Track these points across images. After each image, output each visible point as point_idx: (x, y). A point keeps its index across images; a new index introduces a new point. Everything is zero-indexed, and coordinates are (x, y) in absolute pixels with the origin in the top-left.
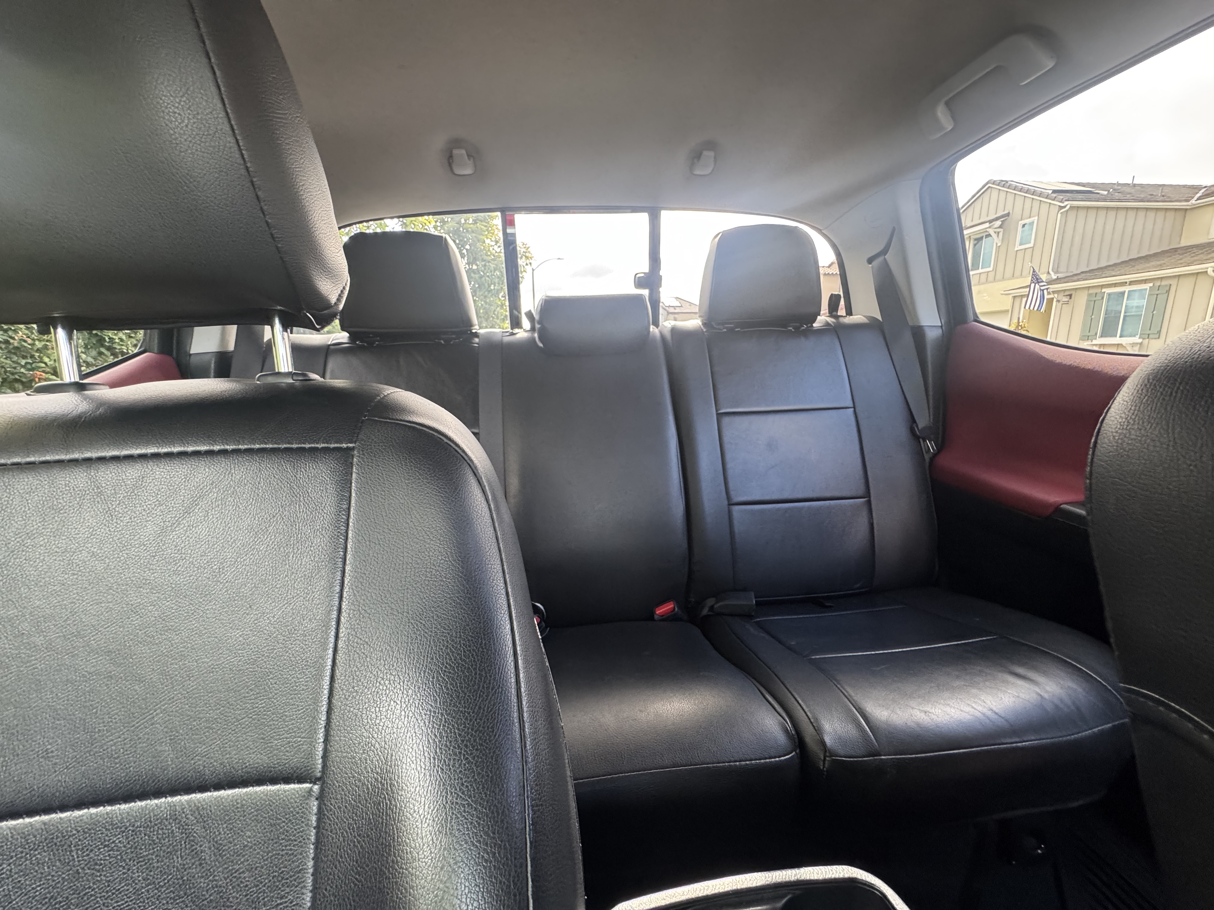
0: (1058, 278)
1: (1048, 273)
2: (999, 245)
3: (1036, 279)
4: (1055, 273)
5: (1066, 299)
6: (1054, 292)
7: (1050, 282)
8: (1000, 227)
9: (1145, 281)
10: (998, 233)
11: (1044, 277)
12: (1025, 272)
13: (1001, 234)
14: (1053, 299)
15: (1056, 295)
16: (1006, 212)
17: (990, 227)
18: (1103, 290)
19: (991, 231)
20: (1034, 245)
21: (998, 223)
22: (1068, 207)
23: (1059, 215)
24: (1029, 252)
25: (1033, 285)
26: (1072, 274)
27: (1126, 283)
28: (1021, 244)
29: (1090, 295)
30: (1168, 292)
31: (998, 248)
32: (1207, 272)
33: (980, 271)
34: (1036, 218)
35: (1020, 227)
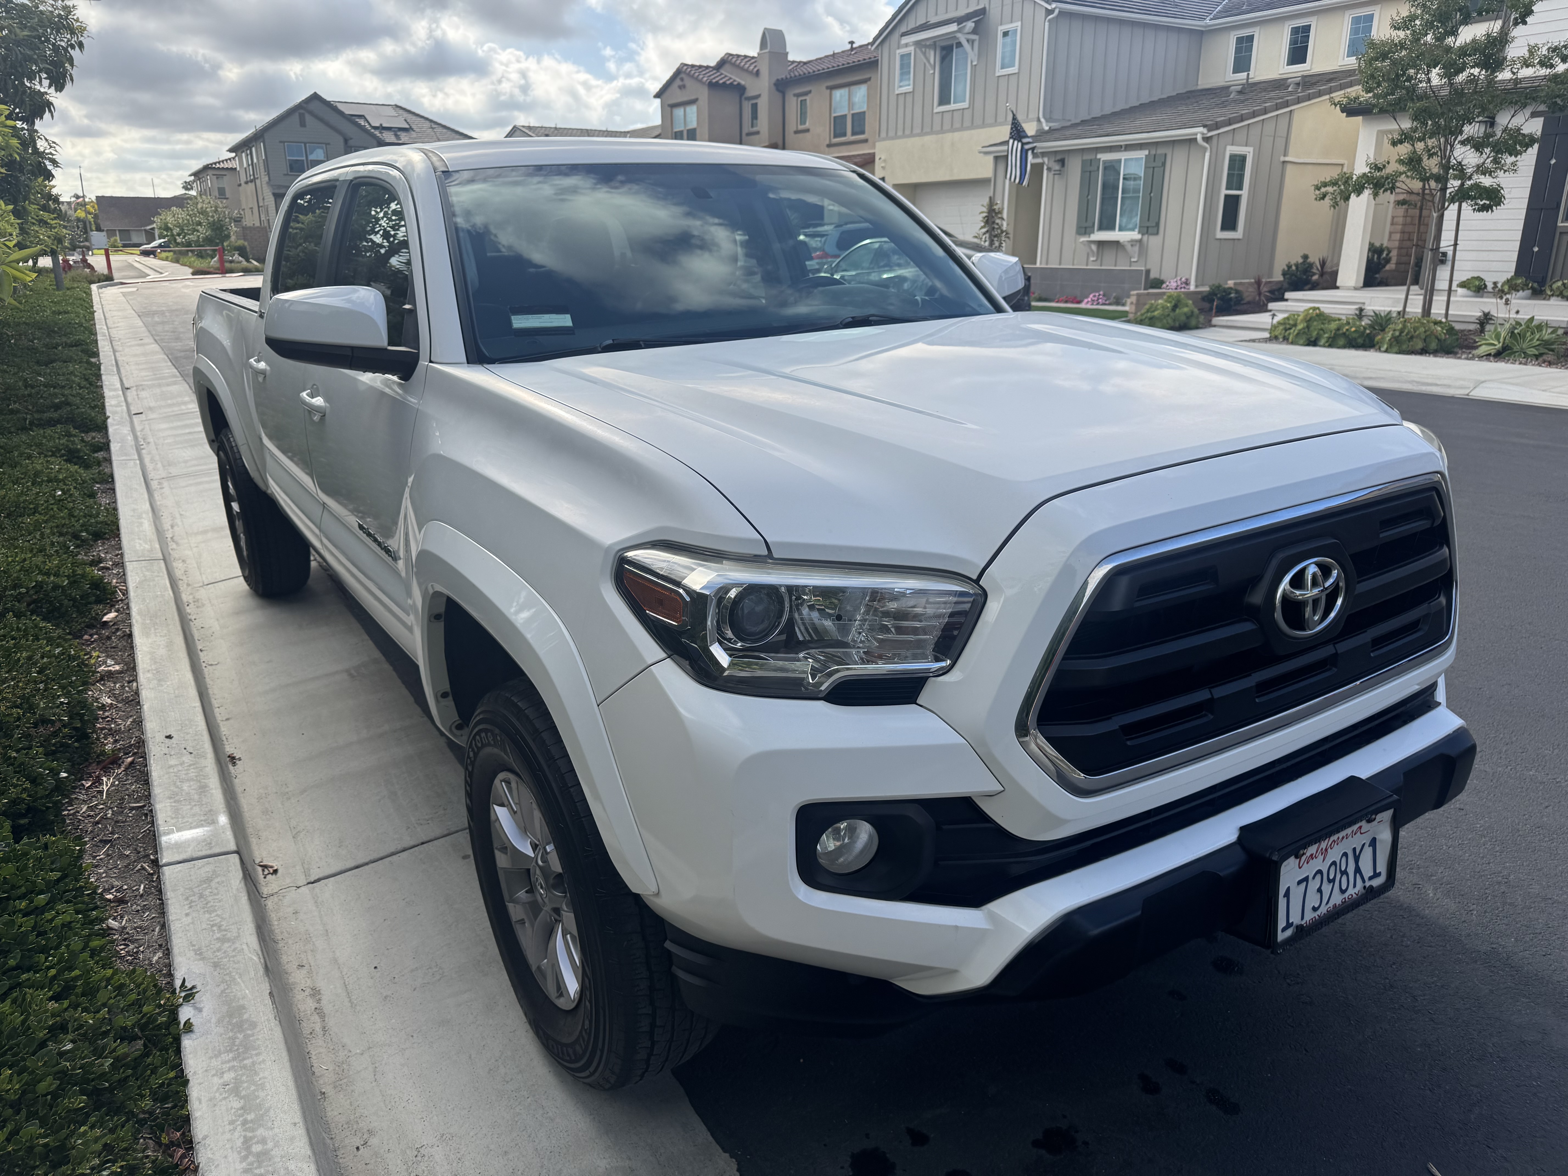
0: (1051, 130)
1: (1039, 120)
2: (974, 63)
3: (1017, 133)
4: (1047, 121)
5: (1057, 167)
6: (1043, 154)
7: (1041, 135)
8: (974, 31)
9: (1140, 146)
10: (973, 41)
11: (1030, 129)
12: (1001, 119)
13: (976, 44)
14: (1042, 165)
15: (1046, 160)
16: (981, 6)
17: (959, 31)
18: (1099, 156)
19: (962, 39)
20: (1019, 69)
21: (970, 25)
22: (1057, 11)
23: (1047, 24)
24: (1013, 80)
25: (1011, 141)
26: (1069, 124)
27: (1121, 146)
28: (1002, 68)
29: (1084, 162)
30: (1164, 164)
31: (974, 67)
32: (1196, 139)
33: (952, 106)
34: (1019, 24)
35: (1000, 35)
